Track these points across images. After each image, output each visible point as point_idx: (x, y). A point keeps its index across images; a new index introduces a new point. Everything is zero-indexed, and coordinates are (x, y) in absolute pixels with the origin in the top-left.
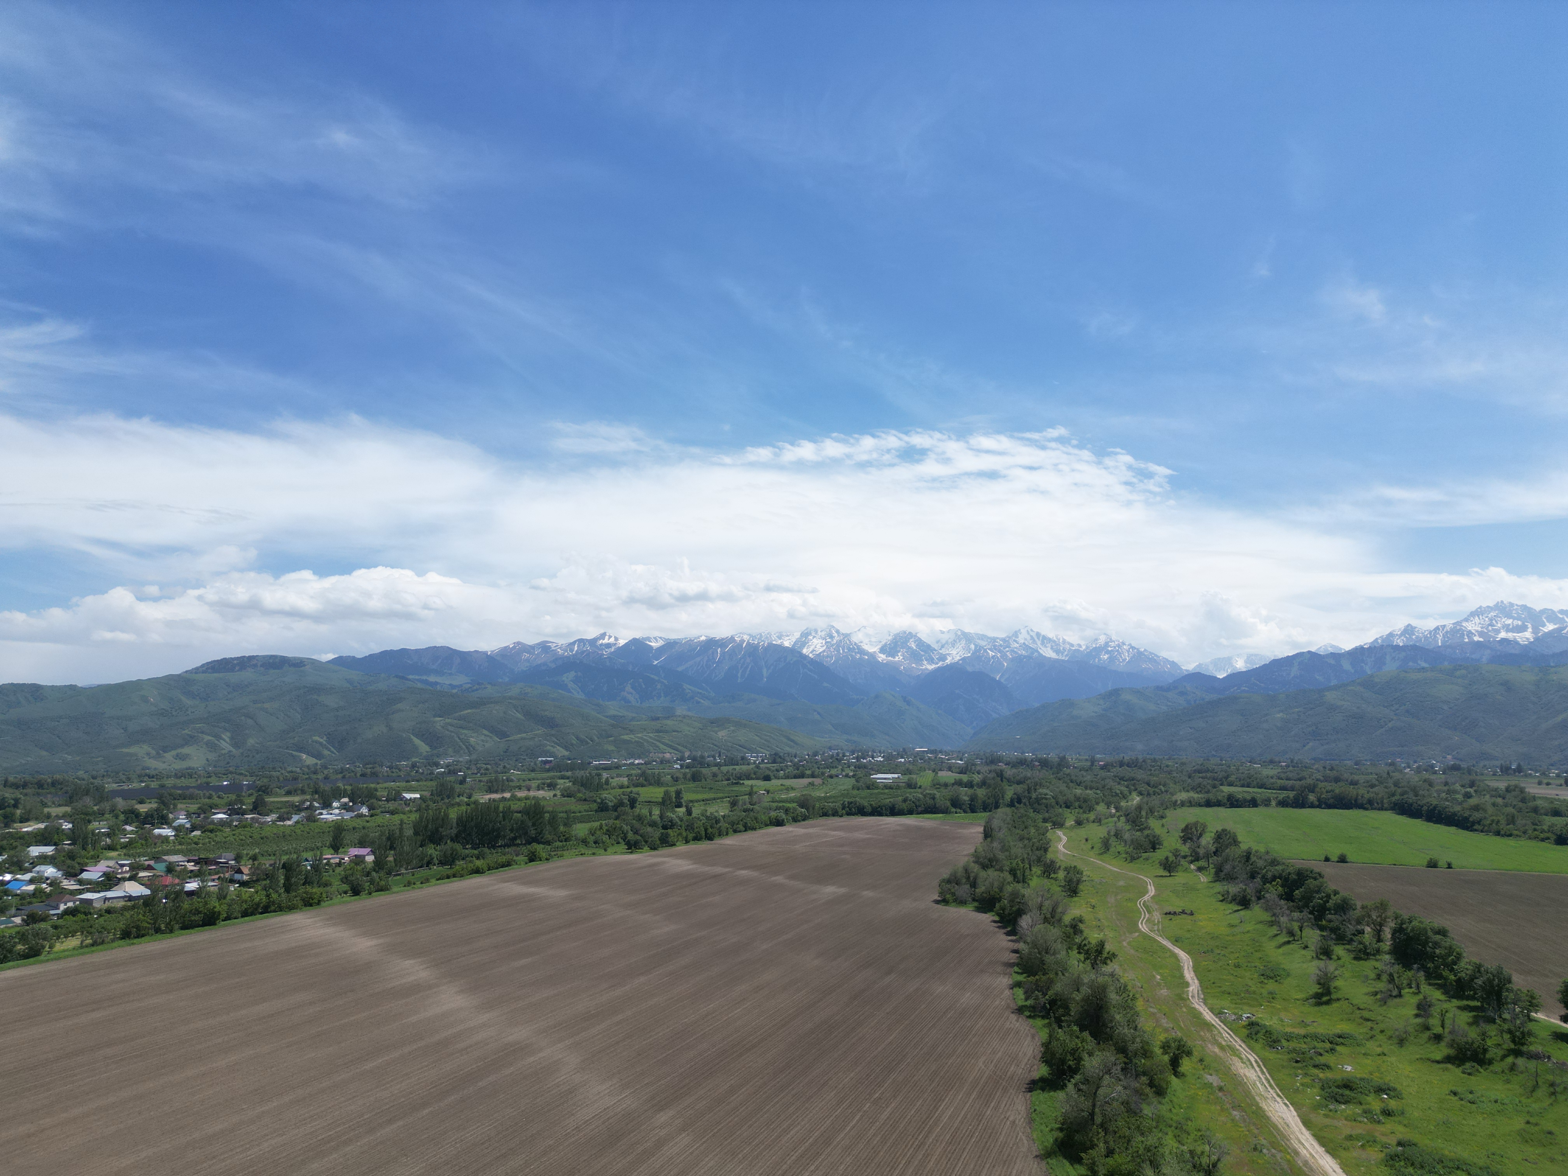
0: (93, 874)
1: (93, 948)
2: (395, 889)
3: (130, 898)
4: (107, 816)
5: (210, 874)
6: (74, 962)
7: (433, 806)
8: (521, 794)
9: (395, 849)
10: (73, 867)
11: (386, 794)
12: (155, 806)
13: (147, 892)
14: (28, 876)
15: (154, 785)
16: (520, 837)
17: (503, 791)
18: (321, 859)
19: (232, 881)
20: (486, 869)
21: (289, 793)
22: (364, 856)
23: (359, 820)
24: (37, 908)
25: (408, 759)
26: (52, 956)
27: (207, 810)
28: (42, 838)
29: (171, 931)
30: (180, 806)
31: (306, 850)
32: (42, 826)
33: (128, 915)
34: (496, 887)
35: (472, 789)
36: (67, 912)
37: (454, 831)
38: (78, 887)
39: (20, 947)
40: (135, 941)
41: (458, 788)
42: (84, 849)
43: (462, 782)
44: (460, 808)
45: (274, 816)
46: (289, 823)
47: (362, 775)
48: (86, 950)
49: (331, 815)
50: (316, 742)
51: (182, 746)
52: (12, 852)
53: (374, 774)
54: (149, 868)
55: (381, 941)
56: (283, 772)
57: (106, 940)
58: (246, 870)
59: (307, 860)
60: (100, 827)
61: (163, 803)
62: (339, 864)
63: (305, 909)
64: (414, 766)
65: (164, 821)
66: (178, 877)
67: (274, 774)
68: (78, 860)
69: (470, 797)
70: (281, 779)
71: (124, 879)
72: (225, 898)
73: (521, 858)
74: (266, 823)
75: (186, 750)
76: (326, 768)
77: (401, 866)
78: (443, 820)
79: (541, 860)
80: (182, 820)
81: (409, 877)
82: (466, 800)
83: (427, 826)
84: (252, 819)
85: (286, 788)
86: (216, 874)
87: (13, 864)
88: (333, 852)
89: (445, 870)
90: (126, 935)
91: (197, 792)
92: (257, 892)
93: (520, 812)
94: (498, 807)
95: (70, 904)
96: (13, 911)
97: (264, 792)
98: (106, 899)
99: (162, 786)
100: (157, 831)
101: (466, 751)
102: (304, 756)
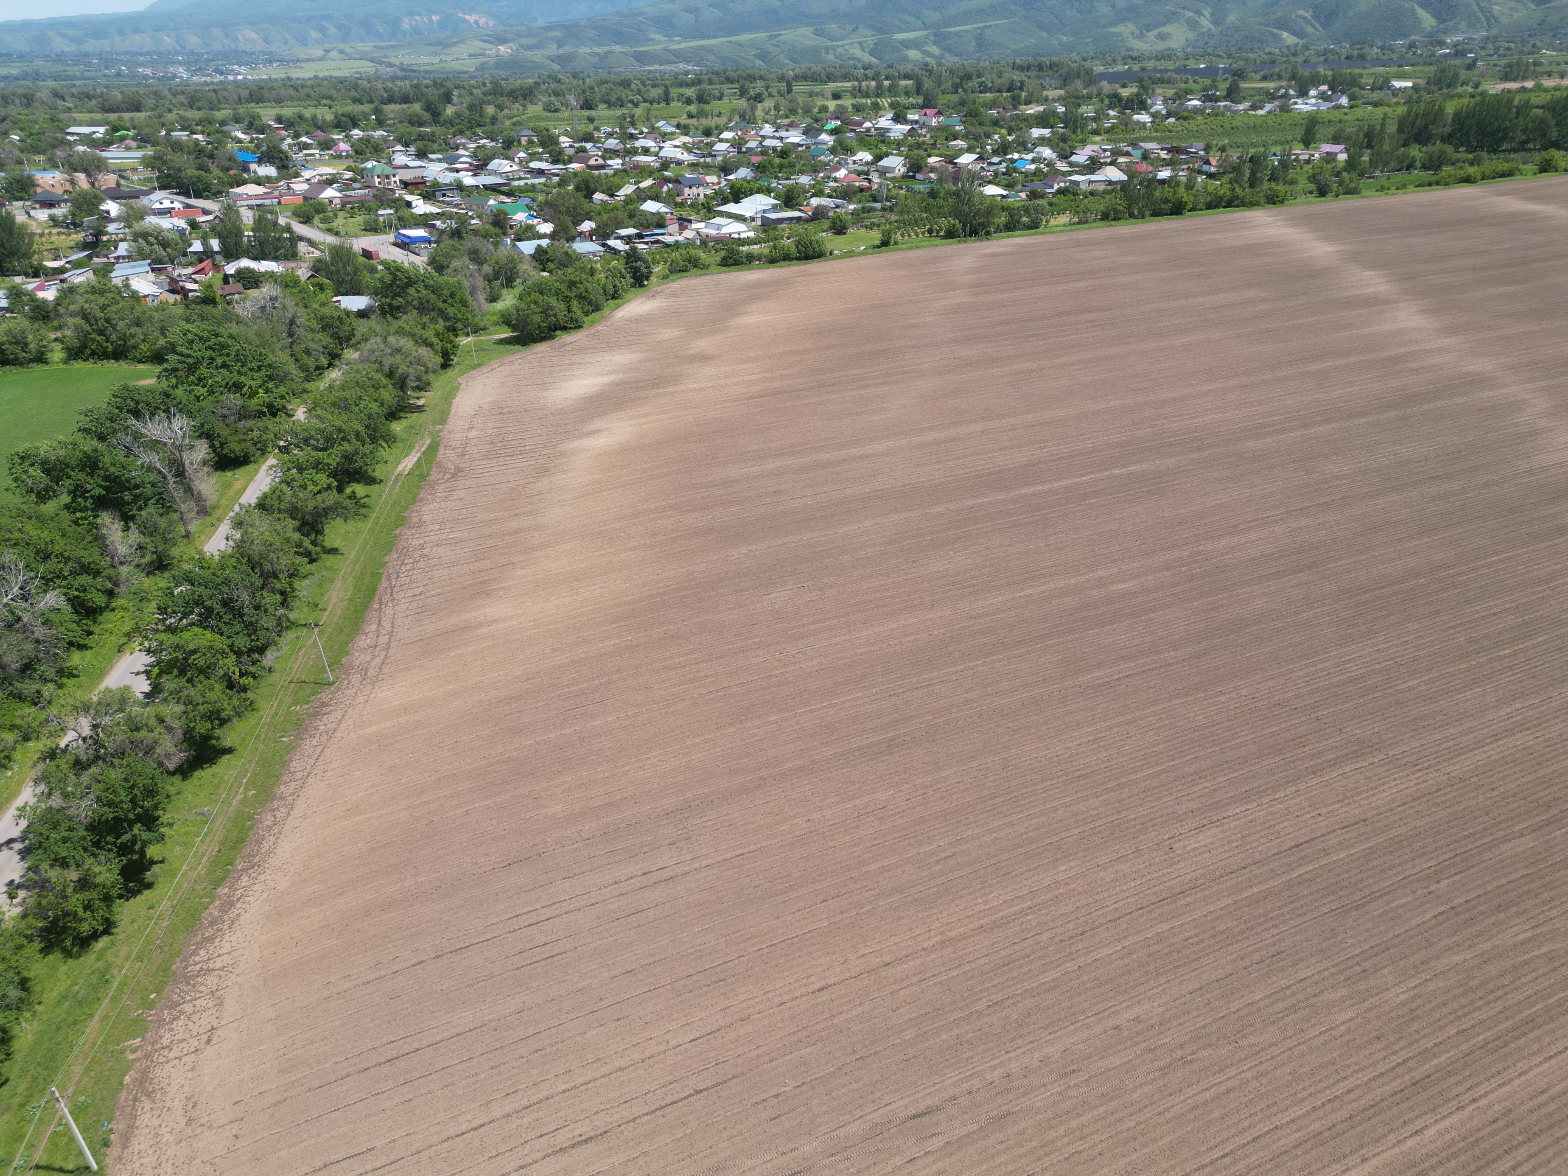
0: (1081, 157)
1: (1079, 226)
2: (1365, 193)
3: (1110, 182)
4: (1094, 100)
5: (1180, 163)
6: (1064, 237)
7: (1426, 97)
8: (1549, 83)
9: (1372, 147)
10: (1065, 150)
11: (1371, 81)
12: (1135, 90)
13: (1125, 178)
14: (1030, 156)
15: (1136, 68)
16: (1535, 140)
17: (1524, 78)
18: (1289, 154)
19: (1200, 172)
20: (1479, 177)
21: (1264, 78)
22: (1336, 154)
23: (1336, 113)
24: (1037, 185)
25: (1406, 36)
26: (1047, 230)
27: (1181, 96)
28: (1042, 121)
29: (1143, 217)
30: (1158, 91)
31: (1276, 143)
32: (1041, 108)
33: (1108, 197)
34: (1488, 200)
35: (1482, 75)
36: (1061, 192)
37: (1448, 129)
38: (1068, 169)
39: (1024, 219)
40: (1113, 223)
41: (1463, 74)
42: (1074, 132)
43: (1471, 66)
44: (1460, 101)
45: (1245, 105)
46: (1260, 112)
47: (1348, 58)
48: (1073, 227)
49: (1304, 106)
50: (1301, 17)
51: (1164, 24)
52: (1019, 133)
53: (1362, 57)
54: (1128, 154)
55: (1342, 248)
56: (1261, 53)
57: (1090, 220)
58: (1214, 162)
59: (1275, 155)
60: (1087, 111)
61: (1143, 87)
62: (1308, 162)
63: (1267, 206)
64: (1412, 46)
65: (1143, 106)
66: (1152, 164)
67: (1251, 55)
68: (1069, 143)
69: (1476, 86)
70: (1258, 62)
71: (1106, 164)
72: (1192, 188)
73: (1530, 167)
74: (1237, 111)
75: (1166, 29)
76: (1308, 49)
77: (1376, 168)
78: (1436, 115)
79: (1556, 171)
80: (1159, 106)
81: (1384, 182)
82: (1470, 90)
83: (1414, 122)
84: (1225, 106)
85: (1262, 73)
86: (1186, 163)
87: (1019, 144)
88: (1303, 147)
89: (1428, 175)
90: (1105, 217)
91: (1174, 75)
92: (1221, 185)
93: (1542, 107)
94: (1513, 100)
95: (1062, 185)
96: (1020, 187)
97: (1239, 76)
98: (1091, 182)
99: (1143, 69)
100: (1136, 117)
101: (1485, 24)
102: (1285, 35)
